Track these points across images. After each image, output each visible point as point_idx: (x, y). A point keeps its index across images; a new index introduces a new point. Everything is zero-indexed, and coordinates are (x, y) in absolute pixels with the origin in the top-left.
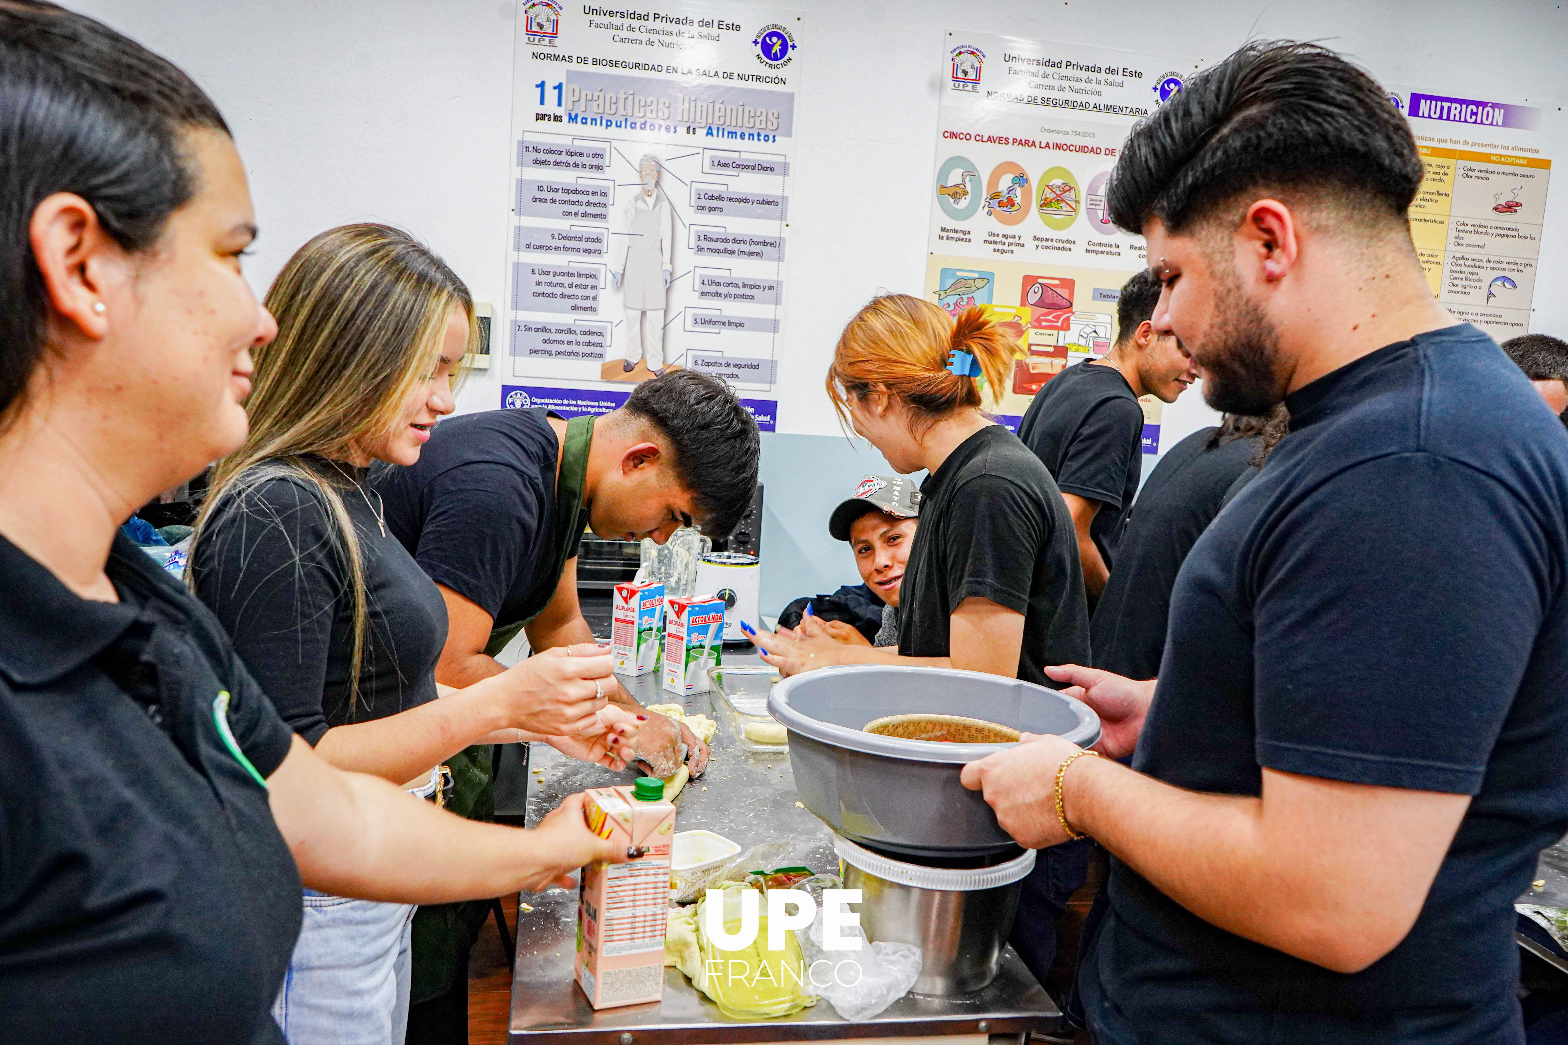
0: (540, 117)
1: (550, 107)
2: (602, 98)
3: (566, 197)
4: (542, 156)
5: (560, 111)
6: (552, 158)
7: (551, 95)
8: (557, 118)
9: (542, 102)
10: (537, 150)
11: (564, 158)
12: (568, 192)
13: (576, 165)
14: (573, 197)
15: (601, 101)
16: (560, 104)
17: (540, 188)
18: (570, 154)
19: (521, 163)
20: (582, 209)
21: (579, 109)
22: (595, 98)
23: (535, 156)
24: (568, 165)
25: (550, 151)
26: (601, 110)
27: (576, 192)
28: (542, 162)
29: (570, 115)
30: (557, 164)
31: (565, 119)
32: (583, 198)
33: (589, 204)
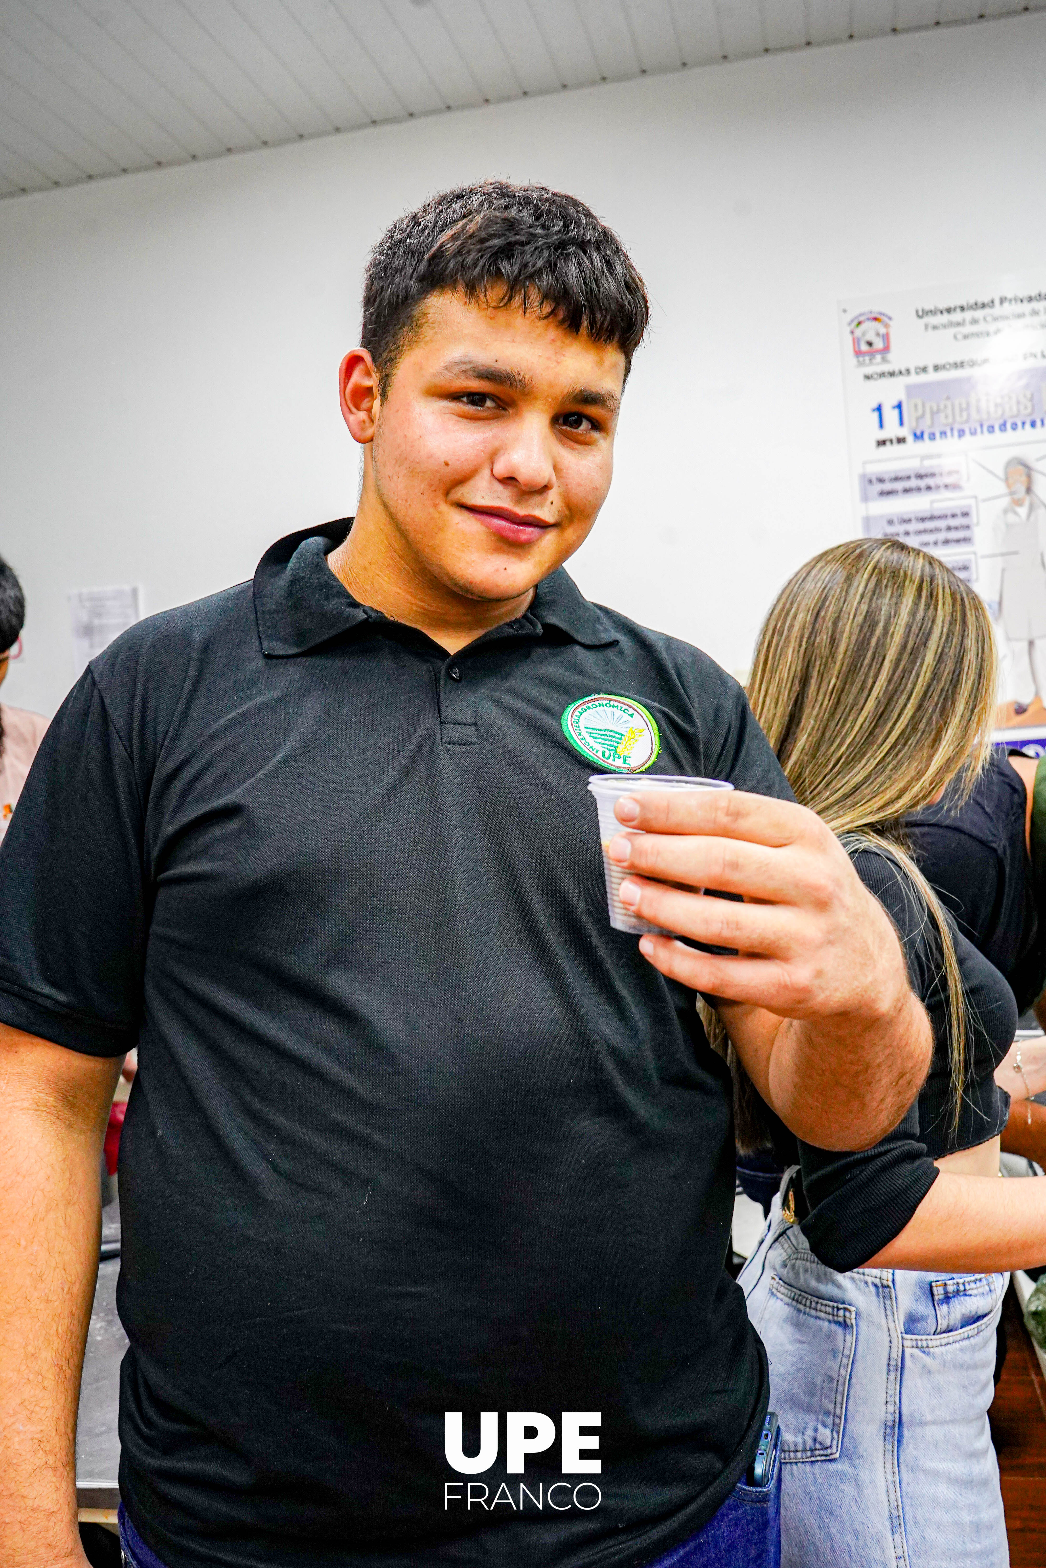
0: (882, 443)
1: (892, 429)
2: (950, 408)
3: (921, 526)
4: (888, 486)
5: (904, 432)
6: (899, 486)
7: (891, 416)
8: (901, 440)
9: (881, 425)
10: (881, 480)
11: (913, 483)
12: (923, 520)
13: (929, 488)
14: (930, 525)
15: (949, 411)
16: (901, 423)
17: (890, 522)
18: (920, 477)
19: (865, 498)
20: (942, 536)
21: (925, 426)
22: (942, 406)
23: (879, 487)
24: (919, 489)
25: (897, 479)
26: (950, 420)
27: (932, 518)
28: (890, 493)
29: (915, 435)
30: (906, 491)
31: (910, 438)
32: (942, 524)
33: (949, 528)
